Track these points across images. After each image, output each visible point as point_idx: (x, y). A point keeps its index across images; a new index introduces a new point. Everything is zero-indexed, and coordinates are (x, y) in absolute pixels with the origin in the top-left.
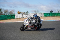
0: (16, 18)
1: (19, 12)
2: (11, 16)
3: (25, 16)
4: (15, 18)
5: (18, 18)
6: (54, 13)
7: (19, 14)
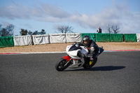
0: (16, 44)
1: (23, 30)
2: (5, 39)
3: (36, 41)
4: (13, 45)
5: (22, 44)
6: (104, 35)
7: (23, 34)
